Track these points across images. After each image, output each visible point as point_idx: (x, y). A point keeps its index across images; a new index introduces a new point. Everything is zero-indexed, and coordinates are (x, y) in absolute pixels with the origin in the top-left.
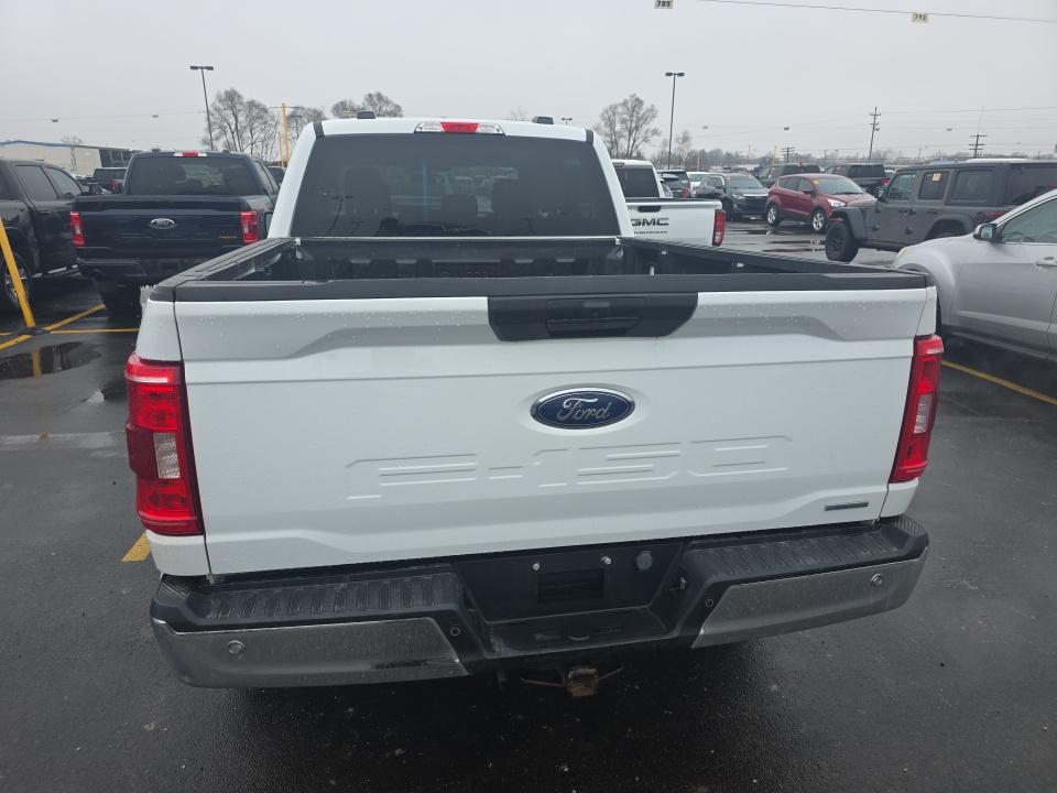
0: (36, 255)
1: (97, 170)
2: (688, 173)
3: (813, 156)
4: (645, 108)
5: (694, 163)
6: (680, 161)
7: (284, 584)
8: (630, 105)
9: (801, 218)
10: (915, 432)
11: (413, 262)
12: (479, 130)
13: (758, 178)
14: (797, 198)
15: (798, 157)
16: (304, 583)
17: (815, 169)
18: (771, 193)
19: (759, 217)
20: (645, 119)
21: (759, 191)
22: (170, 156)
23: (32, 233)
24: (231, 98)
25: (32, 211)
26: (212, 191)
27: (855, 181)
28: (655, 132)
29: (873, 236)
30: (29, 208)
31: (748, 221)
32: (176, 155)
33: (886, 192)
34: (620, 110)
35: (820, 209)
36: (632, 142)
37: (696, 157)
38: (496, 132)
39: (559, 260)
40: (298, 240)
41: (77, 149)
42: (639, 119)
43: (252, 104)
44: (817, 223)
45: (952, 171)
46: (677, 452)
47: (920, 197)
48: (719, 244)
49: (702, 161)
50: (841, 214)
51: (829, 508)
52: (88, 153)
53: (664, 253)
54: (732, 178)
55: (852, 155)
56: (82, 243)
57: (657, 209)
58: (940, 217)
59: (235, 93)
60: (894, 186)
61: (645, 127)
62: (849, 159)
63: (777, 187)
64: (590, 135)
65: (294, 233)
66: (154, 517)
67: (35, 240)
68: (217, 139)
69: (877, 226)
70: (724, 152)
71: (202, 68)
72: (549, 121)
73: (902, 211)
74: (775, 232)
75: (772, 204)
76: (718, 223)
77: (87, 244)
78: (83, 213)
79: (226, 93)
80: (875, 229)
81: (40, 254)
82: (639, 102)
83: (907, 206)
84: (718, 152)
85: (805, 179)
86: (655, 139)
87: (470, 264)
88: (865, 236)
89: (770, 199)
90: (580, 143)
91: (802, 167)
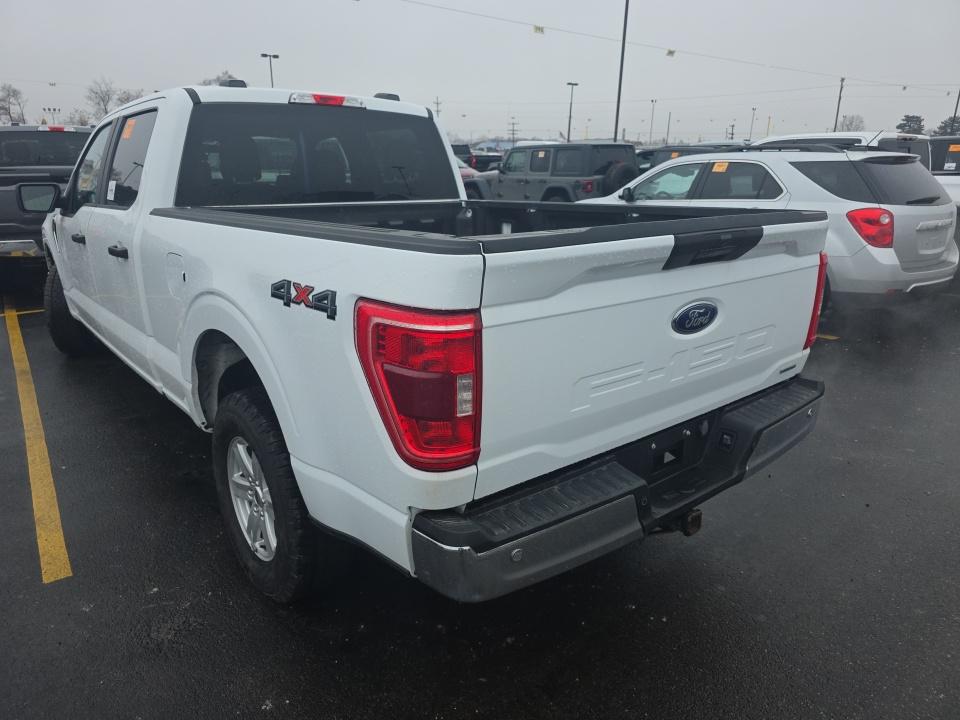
7: (518, 497)
12: (345, 104)
16: (531, 492)
33: (505, 166)
38: (359, 106)
45: (552, 149)
46: (731, 343)
51: (782, 372)
58: (549, 185)
83: (524, 178)
90: (424, 118)
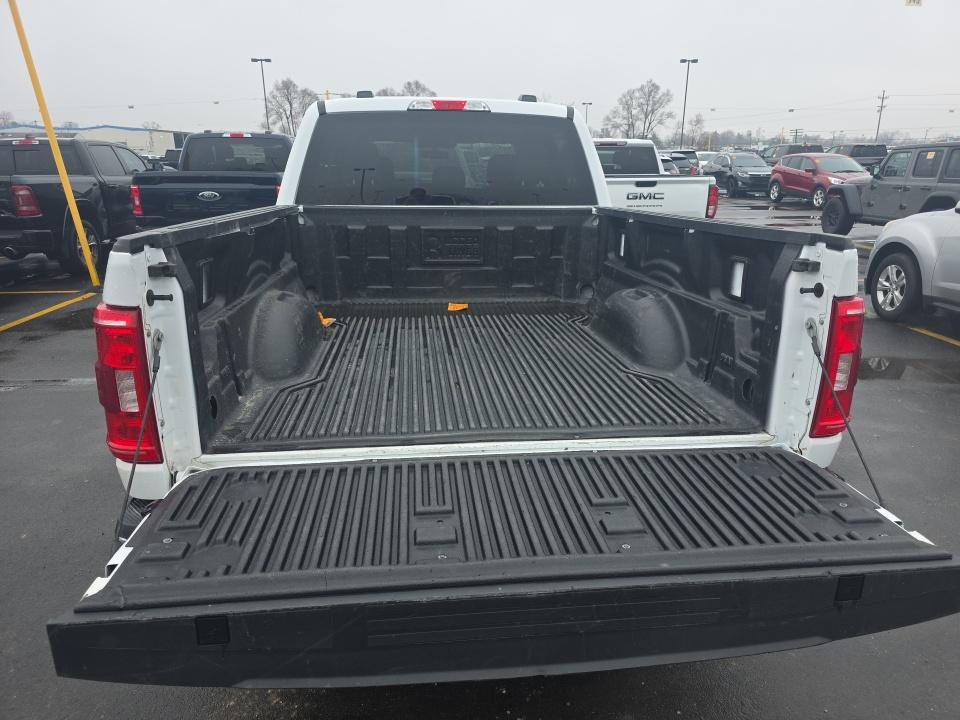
0: (104, 223)
1: (168, 151)
2: (697, 153)
3: (822, 137)
4: (660, 93)
5: (706, 143)
6: (693, 141)
8: (646, 90)
9: (803, 195)
10: (835, 389)
11: (404, 228)
12: (466, 108)
13: (763, 157)
14: (799, 176)
15: (807, 138)
17: (819, 149)
18: (774, 171)
19: (763, 194)
20: (660, 103)
21: (763, 169)
22: (219, 136)
23: (101, 203)
24: (287, 87)
25: (102, 186)
26: (258, 167)
27: (857, 161)
28: (670, 115)
29: (867, 211)
30: (100, 182)
31: (753, 197)
32: (224, 135)
33: (882, 170)
34: (637, 94)
35: (820, 186)
36: (647, 124)
37: (707, 138)
38: (482, 109)
39: (539, 228)
40: (301, 208)
41: (156, 133)
42: (654, 104)
43: (305, 93)
44: (818, 200)
45: (946, 150)
47: (914, 174)
48: (712, 217)
49: (714, 142)
50: (838, 191)
52: (161, 136)
53: (631, 221)
54: (738, 157)
55: (860, 136)
56: (140, 213)
57: (653, 184)
58: (934, 194)
59: (291, 83)
60: (890, 164)
61: (661, 110)
62: (857, 140)
63: (780, 166)
64: (571, 112)
65: (298, 201)
66: (121, 447)
67: (104, 210)
68: (274, 123)
69: (872, 202)
70: (736, 134)
71: (261, 60)
72: (532, 99)
73: (897, 188)
74: (776, 208)
75: (775, 181)
76: (711, 197)
77: (145, 213)
78: (141, 187)
79: (283, 82)
80: (869, 205)
81: (108, 222)
82: (656, 88)
83: (901, 183)
84: (730, 133)
85: (808, 158)
86: (669, 122)
87: (456, 231)
88: (860, 211)
89: (773, 177)
91: (806, 146)
